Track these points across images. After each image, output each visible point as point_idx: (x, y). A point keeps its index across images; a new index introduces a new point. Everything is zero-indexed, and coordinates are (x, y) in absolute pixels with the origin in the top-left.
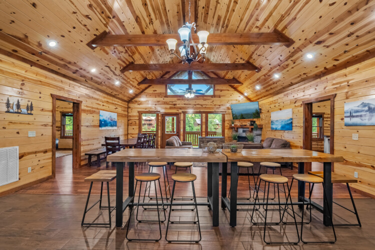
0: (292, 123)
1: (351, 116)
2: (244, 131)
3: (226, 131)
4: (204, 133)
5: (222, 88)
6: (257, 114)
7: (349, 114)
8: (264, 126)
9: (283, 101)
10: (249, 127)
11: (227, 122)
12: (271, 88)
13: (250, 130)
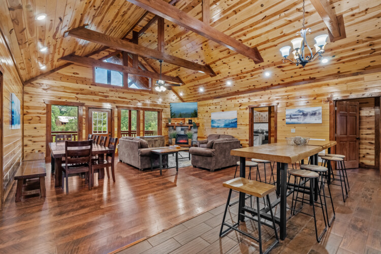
0: (236, 122)
1: (291, 118)
2: (182, 130)
3: (163, 129)
4: (141, 132)
6: (195, 114)
7: (289, 117)
8: (200, 125)
9: (226, 104)
10: (188, 125)
11: (164, 120)
12: (215, 93)
13: (189, 128)
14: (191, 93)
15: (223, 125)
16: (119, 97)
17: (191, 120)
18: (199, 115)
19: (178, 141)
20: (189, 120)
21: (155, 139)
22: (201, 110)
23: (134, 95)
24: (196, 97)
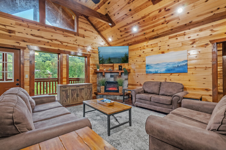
0: (187, 65)
2: (111, 76)
3: (91, 76)
4: (65, 80)
5: (86, 28)
6: (125, 59)
8: (131, 71)
9: (168, 44)
10: (118, 71)
11: (92, 66)
12: (153, 31)
13: (120, 74)
14: (121, 36)
15: (163, 70)
16: (32, 35)
17: (121, 66)
18: (130, 61)
19: (107, 89)
20: (119, 66)
21: (81, 87)
22: (132, 54)
23: (54, 35)
24: (127, 41)
